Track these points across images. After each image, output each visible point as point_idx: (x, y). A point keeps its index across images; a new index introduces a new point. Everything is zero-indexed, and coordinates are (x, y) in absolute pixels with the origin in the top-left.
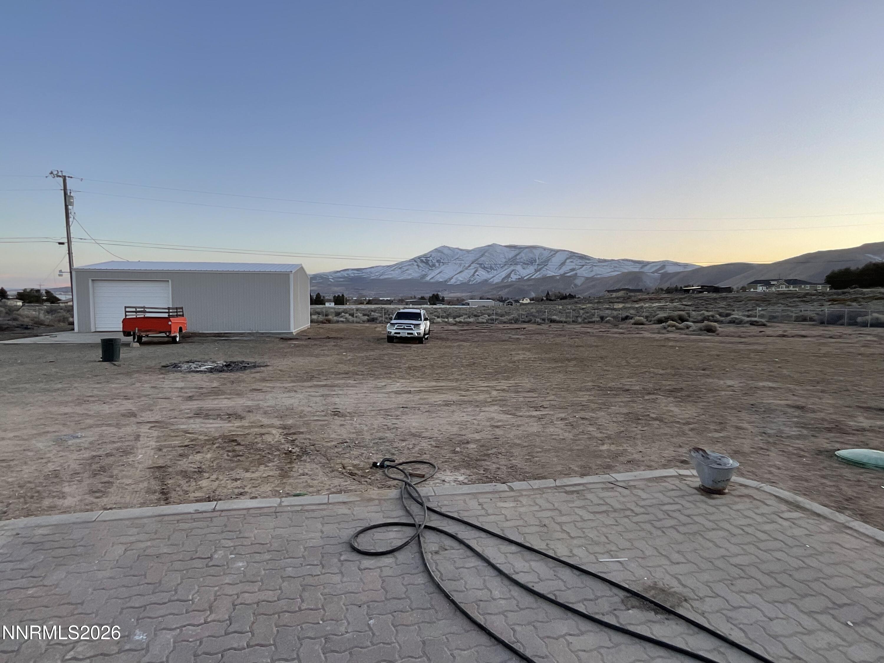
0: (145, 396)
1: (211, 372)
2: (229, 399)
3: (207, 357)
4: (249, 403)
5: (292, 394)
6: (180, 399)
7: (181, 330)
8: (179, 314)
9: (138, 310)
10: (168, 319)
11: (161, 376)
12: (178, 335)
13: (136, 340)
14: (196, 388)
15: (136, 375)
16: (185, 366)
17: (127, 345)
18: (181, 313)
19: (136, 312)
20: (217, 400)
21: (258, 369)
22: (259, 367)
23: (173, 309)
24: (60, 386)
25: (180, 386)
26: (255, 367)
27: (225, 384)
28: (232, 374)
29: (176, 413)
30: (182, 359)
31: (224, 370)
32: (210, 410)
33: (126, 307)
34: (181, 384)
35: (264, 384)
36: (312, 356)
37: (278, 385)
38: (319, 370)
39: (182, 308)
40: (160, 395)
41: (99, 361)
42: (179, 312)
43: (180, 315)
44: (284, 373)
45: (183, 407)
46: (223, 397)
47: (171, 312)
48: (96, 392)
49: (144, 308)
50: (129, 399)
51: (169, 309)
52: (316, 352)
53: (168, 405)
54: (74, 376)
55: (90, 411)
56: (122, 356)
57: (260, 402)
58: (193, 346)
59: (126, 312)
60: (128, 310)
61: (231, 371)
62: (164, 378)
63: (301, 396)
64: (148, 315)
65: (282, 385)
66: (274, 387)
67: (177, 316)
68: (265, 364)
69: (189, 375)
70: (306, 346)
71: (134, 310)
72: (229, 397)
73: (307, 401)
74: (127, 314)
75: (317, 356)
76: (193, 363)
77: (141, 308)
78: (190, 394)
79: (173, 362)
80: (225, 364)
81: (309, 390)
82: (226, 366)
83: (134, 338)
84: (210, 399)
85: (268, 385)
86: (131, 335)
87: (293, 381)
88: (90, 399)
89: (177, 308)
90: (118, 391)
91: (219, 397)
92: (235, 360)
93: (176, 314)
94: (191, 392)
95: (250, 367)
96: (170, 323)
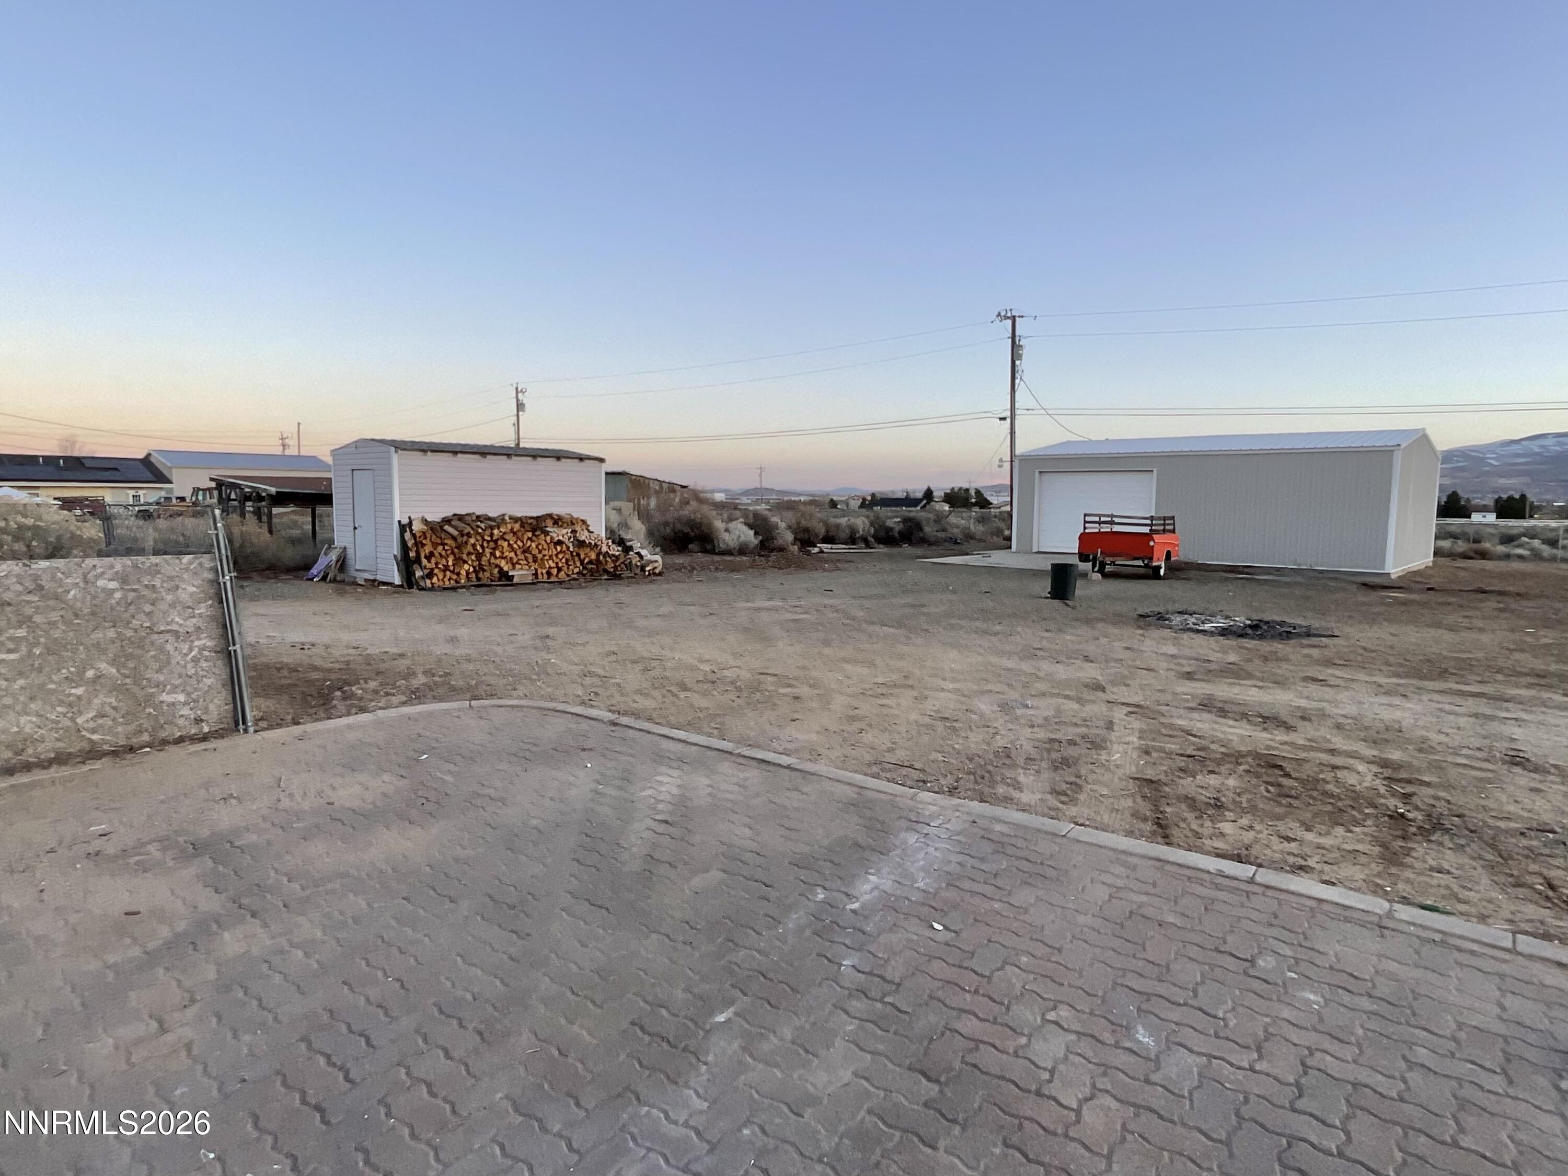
0: (1116, 660)
1: (1223, 635)
2: (1260, 687)
3: (1213, 607)
4: (1303, 703)
5: (1397, 701)
6: (1173, 673)
7: (1169, 555)
8: (1167, 527)
9: (1103, 519)
10: (1148, 536)
11: (1141, 632)
12: (1163, 565)
13: (1096, 569)
14: (1197, 659)
15: (1100, 625)
16: (1177, 620)
17: (1084, 575)
18: (1171, 527)
19: (1100, 523)
20: (1238, 687)
21: (1314, 640)
22: (1315, 635)
23: (1159, 519)
24: (999, 628)
25: (1170, 652)
26: (1309, 635)
27: (1250, 660)
28: (1264, 644)
29: (1169, 697)
30: (1170, 607)
31: (1247, 634)
32: (1225, 702)
33: (1085, 515)
34: (1172, 650)
35: (1330, 671)
36: (1438, 625)
37: (1362, 676)
38: (1464, 660)
39: (1173, 518)
40: (1138, 663)
41: (1047, 598)
42: (1169, 524)
43: (1169, 531)
44: (1373, 655)
45: (1179, 690)
46: (1249, 682)
47: (1156, 525)
48: (1045, 643)
49: (1112, 516)
50: (1092, 662)
51: (1152, 518)
52: (1450, 619)
53: (1153, 681)
54: (1014, 615)
55: (1039, 670)
56: (1078, 592)
57: (1325, 704)
58: (1189, 585)
59: (1085, 522)
60: (1088, 519)
61: (1261, 637)
62: (1143, 635)
63: (1419, 708)
64: (1117, 528)
65: (1367, 679)
66: (1353, 680)
67: (1164, 531)
68: (1330, 633)
69: (1185, 636)
70: (1423, 604)
71: (1097, 519)
72: (1261, 684)
73: (1435, 720)
74: (1087, 525)
75: (1451, 629)
76: (1191, 615)
77: (1108, 516)
78: (1188, 669)
79: (1157, 609)
80: (1248, 622)
81: (1437, 697)
82: (1250, 626)
83: (1094, 566)
84: (1226, 683)
85: (1338, 673)
86: (1088, 561)
87: (1398, 676)
88: (1039, 653)
89: (1165, 519)
90: (1077, 647)
91: (1242, 682)
92: (1267, 617)
93: (1162, 528)
94: (1190, 665)
95: (1299, 635)
96: (1152, 543)
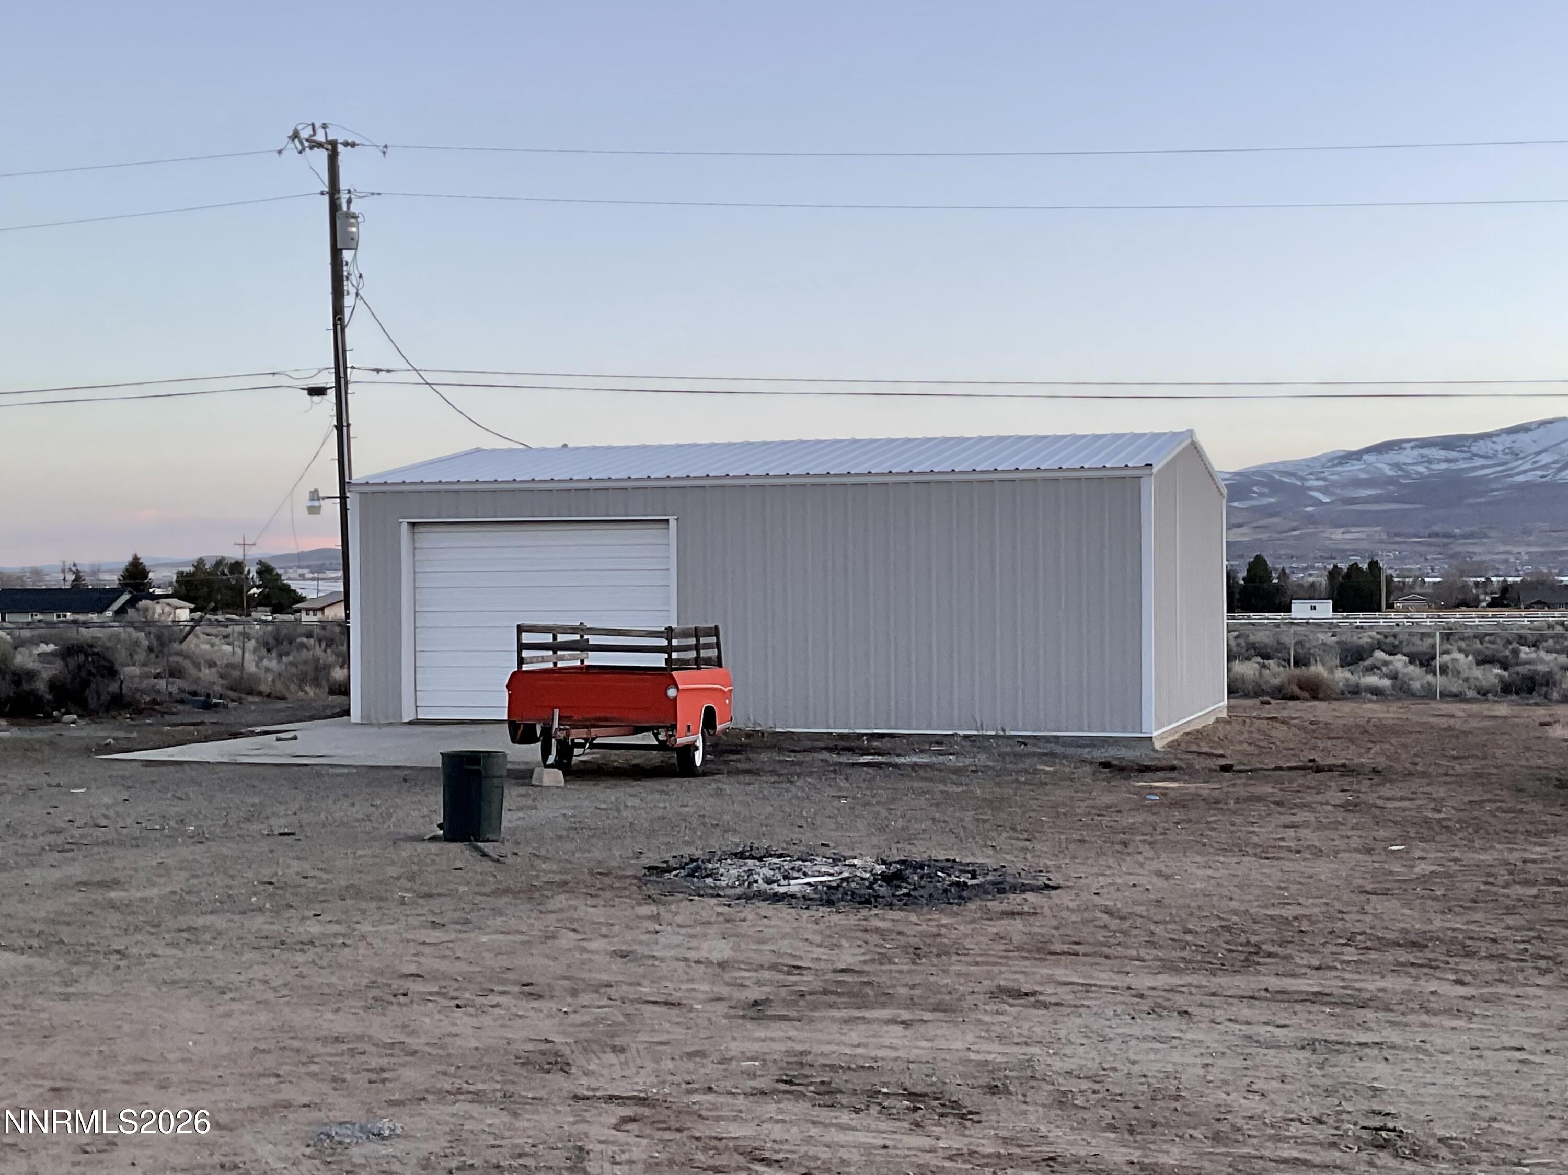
0: (597, 988)
1: (830, 903)
2: (906, 1024)
3: (809, 839)
4: (993, 1052)
5: (1171, 1026)
6: (721, 1008)
7: (710, 716)
8: (703, 653)
9: (561, 638)
10: (664, 676)
11: (652, 909)
12: (700, 744)
13: (551, 760)
14: (774, 967)
15: (560, 900)
16: (731, 873)
17: (524, 776)
18: (713, 653)
19: (554, 647)
20: (862, 1027)
21: (1014, 900)
22: (1014, 889)
23: (685, 634)
24: (314, 928)
25: (716, 957)
26: (1001, 888)
27: (885, 959)
28: (914, 918)
29: (709, 1070)
30: (715, 844)
31: (877, 897)
32: (833, 1068)
33: (521, 629)
34: (719, 950)
35: (1044, 971)
36: (1240, 848)
37: (1103, 977)
38: (1286, 921)
39: (715, 632)
40: (646, 990)
41: (434, 839)
42: (708, 646)
43: (708, 662)
44: (1126, 925)
45: (735, 1048)
46: (886, 1013)
47: (679, 649)
48: (429, 963)
49: (581, 629)
50: (540, 997)
51: (669, 633)
52: (1264, 832)
53: (679, 1033)
54: (357, 892)
55: (413, 1033)
56: (509, 819)
57: (1035, 1050)
58: (760, 786)
59: (521, 646)
60: (527, 638)
61: (909, 902)
62: (656, 918)
63: (1212, 1040)
64: (594, 659)
65: (1119, 981)
66: (1087, 987)
67: (698, 662)
68: (1042, 880)
69: (749, 912)
70: (1214, 803)
71: (548, 638)
72: (905, 1015)
73: (1239, 1063)
74: (525, 654)
75: (1265, 853)
76: (760, 859)
77: (573, 630)
78: (755, 994)
79: (687, 851)
80: (880, 868)
81: (1245, 1012)
82: (887, 878)
83: (546, 752)
84: (833, 1020)
85: (1060, 973)
86: (534, 740)
87: (1169, 967)
88: (415, 987)
89: (697, 633)
90: (504, 961)
91: (867, 1014)
92: (918, 853)
93: (692, 654)
94: (759, 983)
95: (982, 891)
96: (672, 692)
